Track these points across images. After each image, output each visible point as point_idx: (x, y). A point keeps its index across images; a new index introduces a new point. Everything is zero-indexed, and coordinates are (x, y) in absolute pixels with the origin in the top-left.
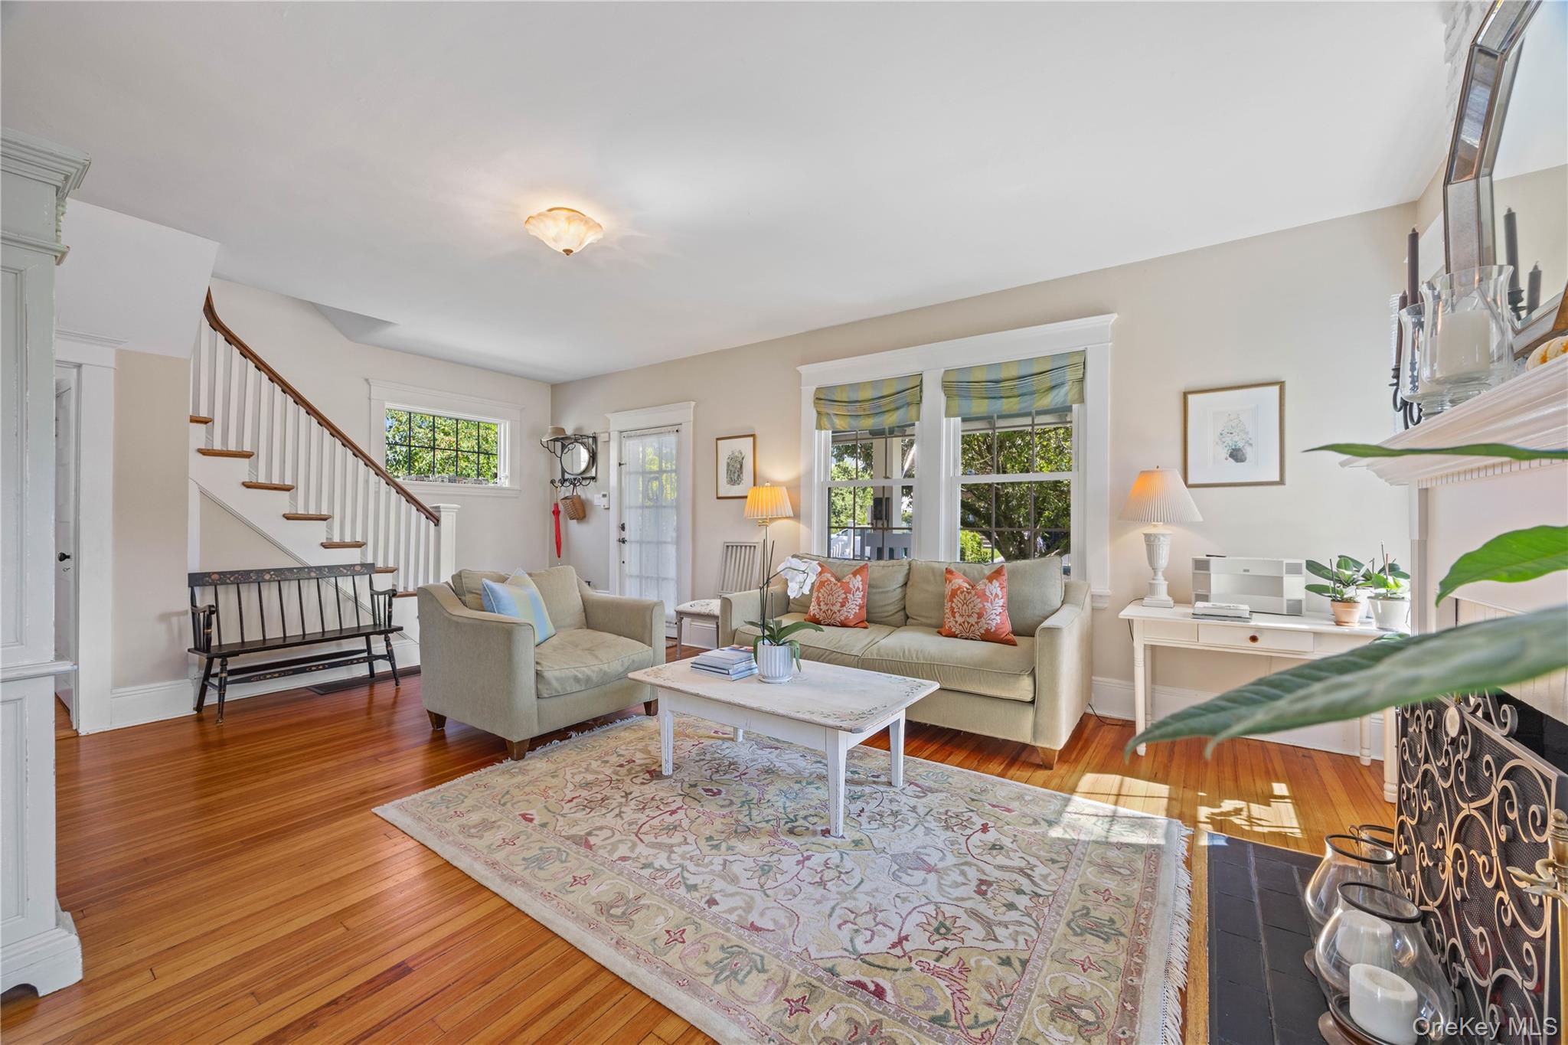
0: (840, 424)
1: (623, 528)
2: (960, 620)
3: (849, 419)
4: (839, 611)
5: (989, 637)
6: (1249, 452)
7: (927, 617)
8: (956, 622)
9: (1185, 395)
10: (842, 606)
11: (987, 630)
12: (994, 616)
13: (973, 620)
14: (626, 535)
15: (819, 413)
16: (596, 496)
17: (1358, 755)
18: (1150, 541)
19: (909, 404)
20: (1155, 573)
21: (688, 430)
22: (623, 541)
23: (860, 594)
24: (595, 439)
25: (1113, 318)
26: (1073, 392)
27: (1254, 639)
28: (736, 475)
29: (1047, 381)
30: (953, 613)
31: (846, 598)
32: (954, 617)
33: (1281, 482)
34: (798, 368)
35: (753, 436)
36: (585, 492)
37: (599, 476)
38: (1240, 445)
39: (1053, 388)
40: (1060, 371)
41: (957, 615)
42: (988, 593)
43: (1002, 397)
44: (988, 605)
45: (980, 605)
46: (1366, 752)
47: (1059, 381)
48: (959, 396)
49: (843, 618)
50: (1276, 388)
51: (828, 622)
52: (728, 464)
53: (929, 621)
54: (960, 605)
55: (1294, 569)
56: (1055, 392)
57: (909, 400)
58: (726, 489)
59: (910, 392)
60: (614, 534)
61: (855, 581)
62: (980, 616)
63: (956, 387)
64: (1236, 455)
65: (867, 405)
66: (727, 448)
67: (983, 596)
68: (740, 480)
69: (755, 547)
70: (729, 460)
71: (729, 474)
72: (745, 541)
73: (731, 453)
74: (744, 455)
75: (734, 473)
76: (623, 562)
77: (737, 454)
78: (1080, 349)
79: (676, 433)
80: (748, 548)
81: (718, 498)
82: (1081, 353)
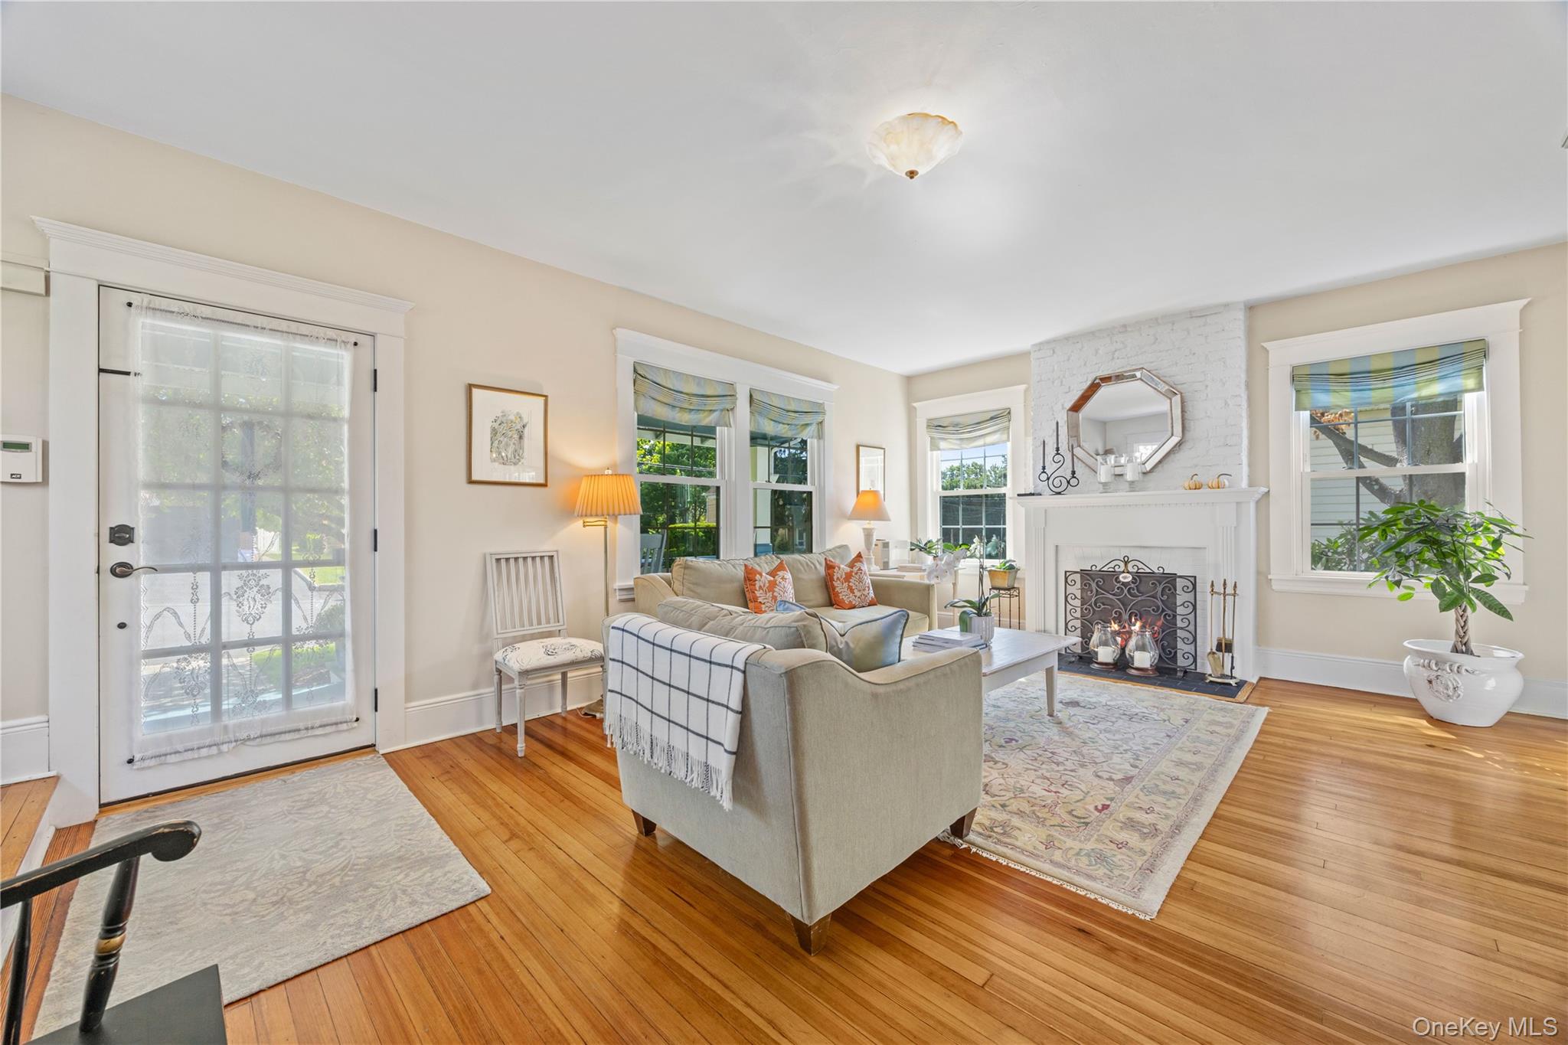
0: (656, 410)
1: (121, 536)
3: (667, 409)
6: (876, 483)
9: (858, 446)
11: (872, 598)
13: (866, 592)
14: (141, 553)
15: (636, 391)
18: (868, 533)
19: (723, 409)
20: (869, 552)
22: (123, 571)
23: (790, 588)
25: (835, 387)
26: (816, 431)
28: (510, 450)
29: (808, 419)
34: (615, 329)
35: (544, 396)
38: (874, 479)
39: (808, 425)
40: (813, 415)
43: (781, 423)
47: (812, 421)
48: (759, 411)
50: (883, 450)
52: (494, 430)
56: (809, 428)
57: (727, 406)
58: (485, 468)
59: (727, 400)
61: (786, 577)
62: (869, 588)
63: (760, 405)
64: (873, 484)
65: (693, 400)
66: (488, 406)
68: (516, 459)
69: (551, 557)
70: (496, 425)
71: (496, 443)
72: (524, 549)
73: (500, 414)
74: (525, 421)
75: (507, 445)
76: (122, 626)
77: (512, 417)
78: (821, 402)
79: (351, 346)
80: (538, 559)
81: (471, 482)
82: (822, 405)
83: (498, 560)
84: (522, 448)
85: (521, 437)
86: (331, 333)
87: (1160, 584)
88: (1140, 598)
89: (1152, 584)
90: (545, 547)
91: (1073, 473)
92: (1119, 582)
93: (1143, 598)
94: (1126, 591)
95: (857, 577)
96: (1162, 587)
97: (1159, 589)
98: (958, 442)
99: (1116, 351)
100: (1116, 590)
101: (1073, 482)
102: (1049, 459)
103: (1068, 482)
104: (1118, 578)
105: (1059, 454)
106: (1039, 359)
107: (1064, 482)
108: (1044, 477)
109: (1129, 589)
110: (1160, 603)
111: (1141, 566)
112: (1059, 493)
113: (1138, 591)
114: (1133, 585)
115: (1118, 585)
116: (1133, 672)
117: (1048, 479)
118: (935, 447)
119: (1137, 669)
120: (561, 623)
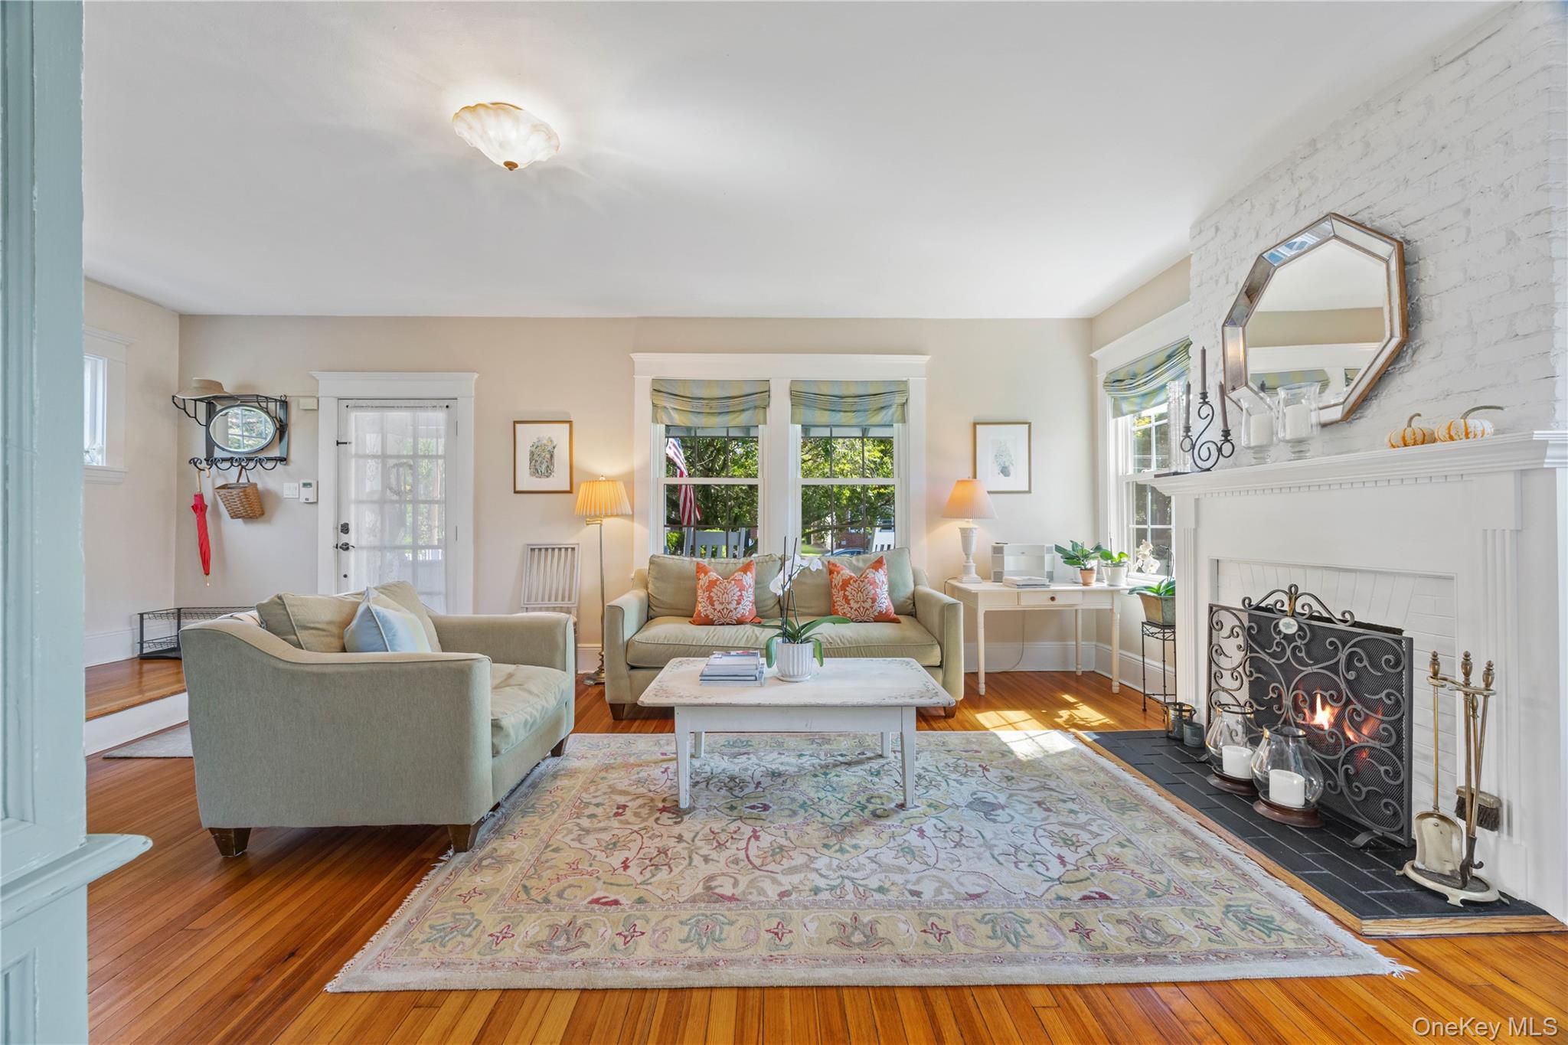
0: (678, 419)
1: (345, 529)
2: (855, 606)
3: (690, 416)
4: (735, 609)
5: (882, 618)
6: (1012, 469)
7: (808, 608)
8: (851, 608)
9: (975, 424)
10: (738, 604)
11: (880, 612)
12: (883, 600)
13: (868, 605)
14: (351, 538)
15: (654, 405)
16: (286, 485)
17: (1074, 670)
18: (966, 534)
19: (756, 407)
20: (968, 558)
21: (467, 409)
22: (346, 547)
23: (751, 590)
24: (284, 404)
25: (927, 358)
26: (898, 413)
27: (1053, 599)
28: (544, 466)
29: (881, 401)
30: (848, 601)
31: (741, 595)
32: (849, 604)
33: (1029, 492)
34: (631, 355)
35: (570, 422)
36: (264, 479)
37: (293, 456)
38: (1007, 464)
39: (882, 408)
40: (888, 396)
41: (852, 602)
42: (877, 581)
43: (840, 411)
44: (878, 590)
45: (873, 592)
46: (1079, 667)
47: (888, 404)
48: (805, 405)
49: (739, 616)
50: (1027, 426)
51: (722, 621)
52: (532, 454)
53: (810, 611)
54: (853, 592)
55: (1049, 550)
56: (884, 412)
57: (758, 403)
58: (526, 481)
59: (757, 397)
60: (327, 536)
61: (747, 578)
62: (874, 601)
63: (802, 397)
64: (1005, 471)
65: (714, 403)
66: (528, 436)
67: (873, 583)
68: (549, 473)
69: (573, 549)
70: (533, 449)
71: (533, 464)
72: (558, 542)
73: (536, 441)
74: (555, 443)
75: (542, 463)
76: (345, 576)
77: (545, 442)
78: (904, 379)
79: (445, 408)
80: (563, 550)
81: (516, 492)
82: (905, 382)
83: (533, 550)
84: (552, 464)
85: (552, 456)
86: (434, 403)
87: (1344, 646)
88: (1309, 670)
89: (1332, 643)
90: (570, 541)
91: (1226, 433)
92: (1280, 632)
93: (1315, 669)
94: (1289, 652)
95: (856, 585)
96: (1347, 651)
97: (1343, 656)
98: (1138, 400)
99: (1300, 195)
100: (1275, 648)
101: (1227, 449)
102: (1193, 410)
103: (1220, 450)
104: (1277, 625)
105: (1207, 403)
106: (1199, 248)
107: (1213, 448)
108: (1187, 444)
109: (1295, 647)
110: (1343, 686)
111: (1316, 607)
112: (1209, 470)
113: (1308, 654)
114: (1299, 642)
115: (1278, 638)
116: (1261, 809)
117: (1193, 447)
118: (1118, 412)
119: (1272, 806)
120: (573, 601)
